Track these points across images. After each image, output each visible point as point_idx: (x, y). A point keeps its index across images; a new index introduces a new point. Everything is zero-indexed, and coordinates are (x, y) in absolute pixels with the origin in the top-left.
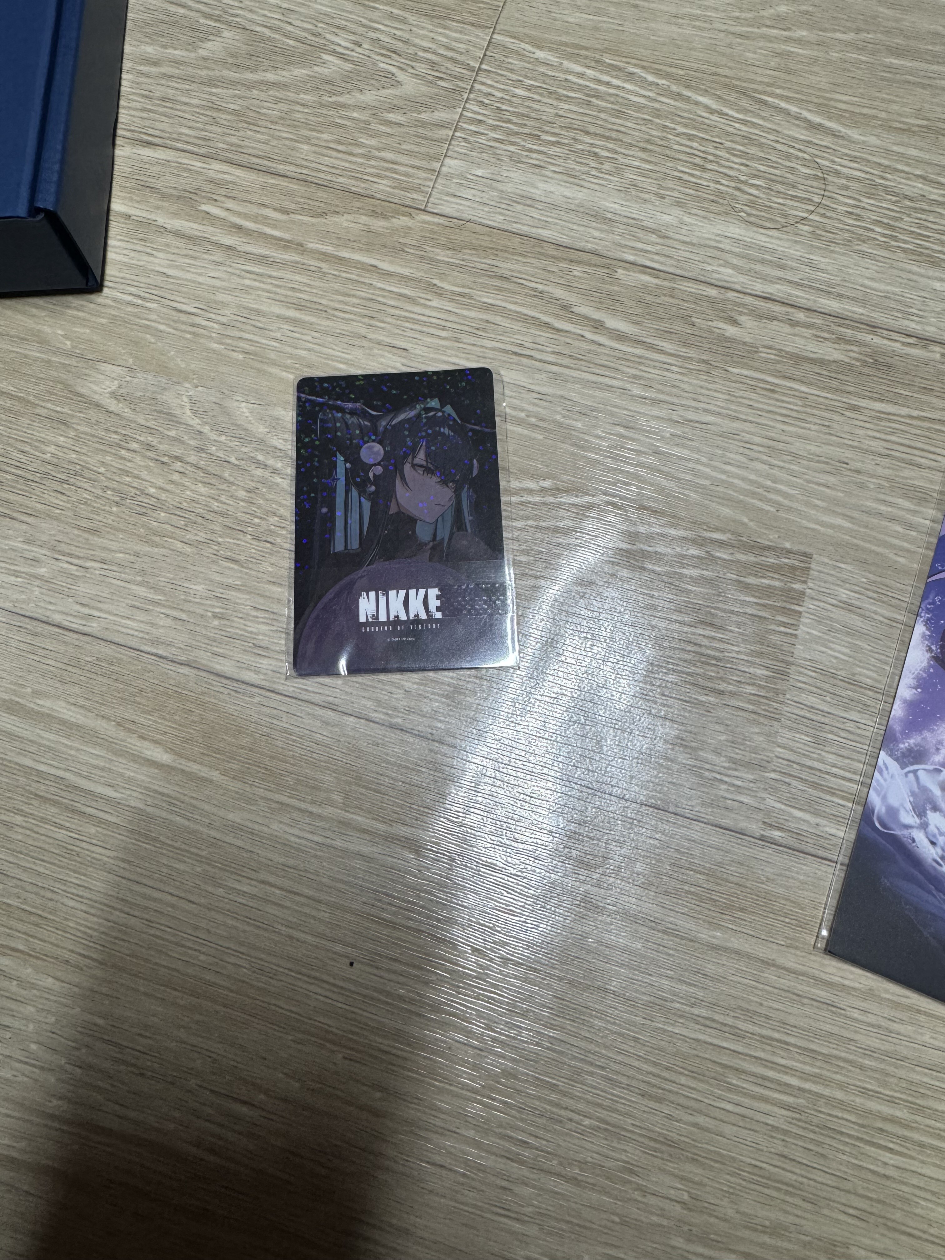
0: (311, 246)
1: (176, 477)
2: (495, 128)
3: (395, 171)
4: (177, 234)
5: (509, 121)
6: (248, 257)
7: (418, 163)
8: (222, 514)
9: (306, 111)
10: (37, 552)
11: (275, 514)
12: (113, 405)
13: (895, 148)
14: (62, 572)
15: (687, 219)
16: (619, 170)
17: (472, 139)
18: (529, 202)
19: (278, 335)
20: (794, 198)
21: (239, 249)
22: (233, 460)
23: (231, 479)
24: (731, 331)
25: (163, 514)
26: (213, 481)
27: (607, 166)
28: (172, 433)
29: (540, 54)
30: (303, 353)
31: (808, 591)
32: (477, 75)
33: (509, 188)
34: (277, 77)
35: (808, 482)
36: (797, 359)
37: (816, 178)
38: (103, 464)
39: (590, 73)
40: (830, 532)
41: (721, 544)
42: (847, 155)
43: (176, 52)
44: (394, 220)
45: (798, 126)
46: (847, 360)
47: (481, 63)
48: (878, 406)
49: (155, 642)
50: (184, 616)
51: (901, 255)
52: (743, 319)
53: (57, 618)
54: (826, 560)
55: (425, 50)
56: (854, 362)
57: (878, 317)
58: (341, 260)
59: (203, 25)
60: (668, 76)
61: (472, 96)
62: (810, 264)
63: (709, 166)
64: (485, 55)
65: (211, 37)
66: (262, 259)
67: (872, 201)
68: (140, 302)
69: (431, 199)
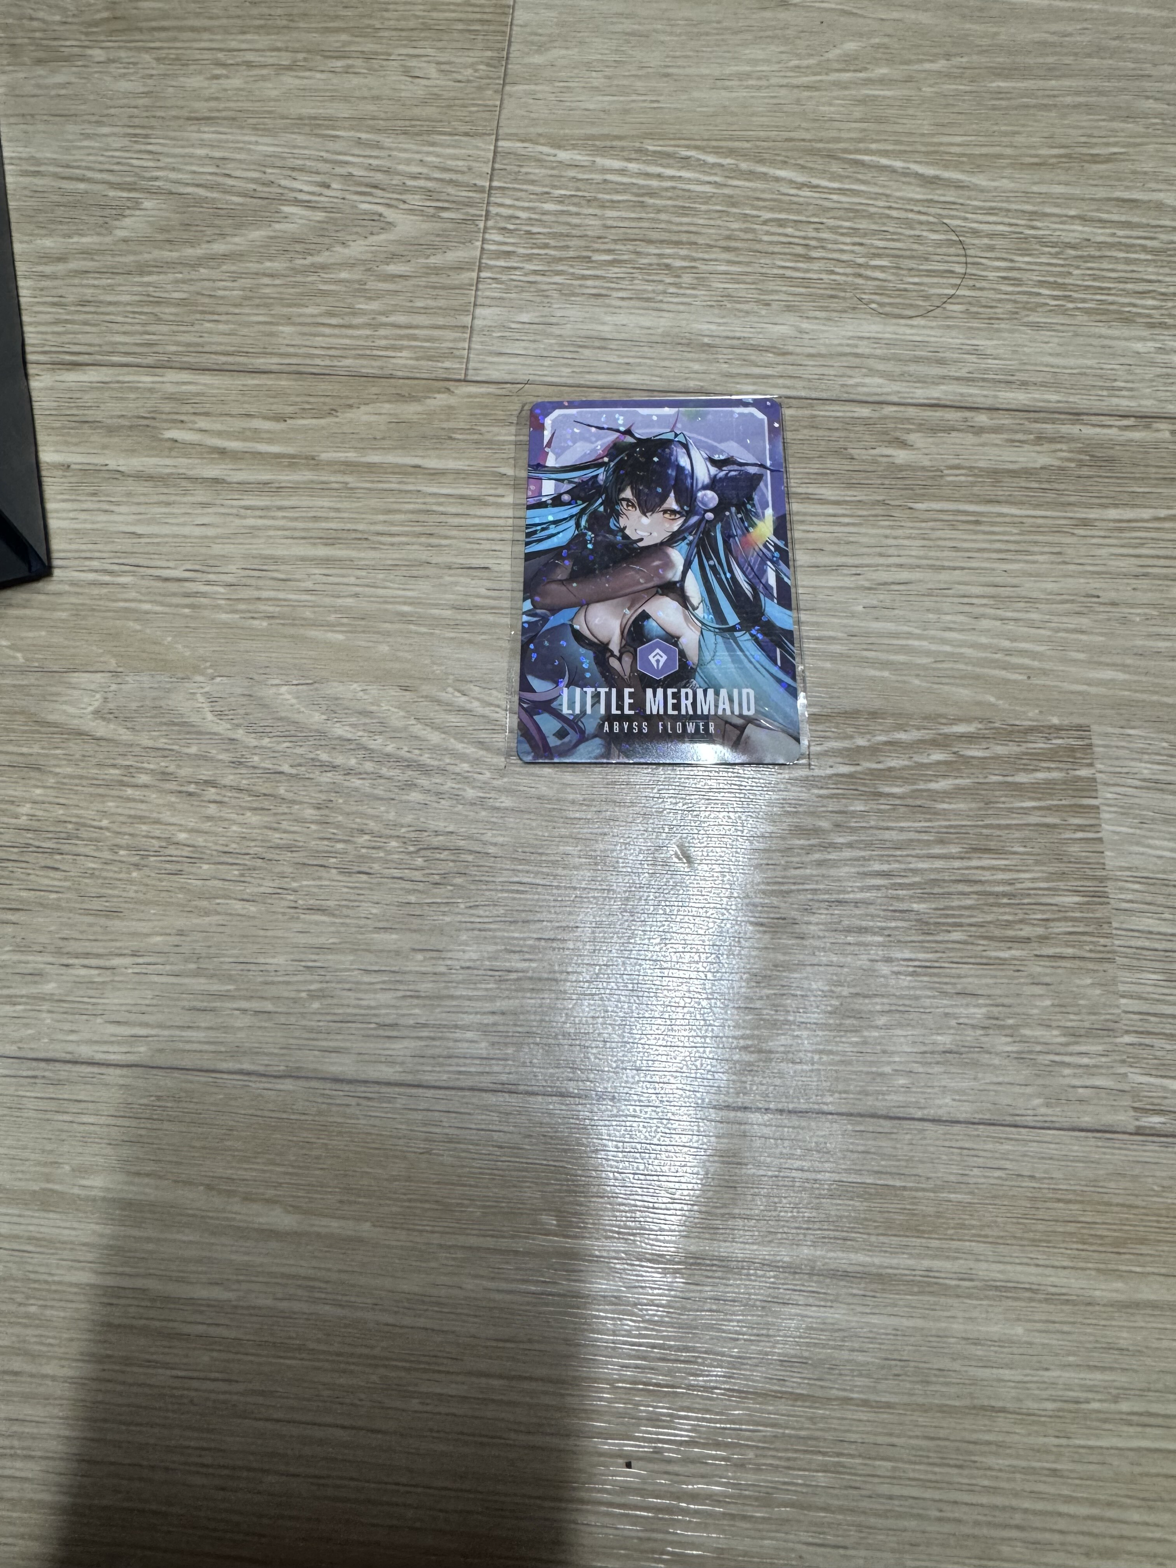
0: (324, 456)
1: (212, 809)
2: (529, 258)
3: (414, 338)
4: (140, 476)
5: (546, 246)
6: (244, 487)
7: (441, 321)
8: (289, 848)
9: (277, 282)
10: (36, 961)
11: (362, 832)
12: (101, 729)
13: (1035, 189)
14: (78, 983)
15: (805, 325)
16: (701, 281)
17: (504, 278)
18: (597, 343)
19: (309, 585)
20: (930, 273)
21: (228, 479)
22: (286, 768)
23: (290, 796)
24: (901, 456)
25: (205, 867)
26: (266, 804)
27: (687, 279)
28: (193, 750)
29: (563, 155)
30: (350, 601)
31: (1098, 775)
32: (489, 196)
33: (568, 330)
34: (229, 247)
35: (1058, 630)
36: (996, 474)
37: (951, 243)
38: (104, 813)
39: (633, 166)
40: (1102, 690)
41: (970, 738)
42: (981, 208)
43: (84, 240)
44: (428, 401)
45: (909, 183)
46: (1057, 463)
47: (491, 180)
48: (1113, 513)
49: (236, 1052)
50: (269, 1006)
51: (1081, 318)
52: (912, 438)
53: (85, 1051)
54: (1110, 730)
55: (415, 177)
56: (1067, 464)
57: (1080, 401)
58: (371, 467)
59: (114, 198)
60: (731, 152)
61: (490, 223)
62: (976, 352)
63: (814, 254)
64: (493, 169)
65: (127, 212)
66: (264, 487)
67: (1027, 259)
68: (107, 578)
69: (471, 365)
